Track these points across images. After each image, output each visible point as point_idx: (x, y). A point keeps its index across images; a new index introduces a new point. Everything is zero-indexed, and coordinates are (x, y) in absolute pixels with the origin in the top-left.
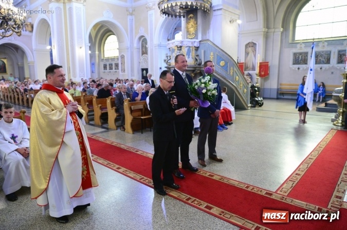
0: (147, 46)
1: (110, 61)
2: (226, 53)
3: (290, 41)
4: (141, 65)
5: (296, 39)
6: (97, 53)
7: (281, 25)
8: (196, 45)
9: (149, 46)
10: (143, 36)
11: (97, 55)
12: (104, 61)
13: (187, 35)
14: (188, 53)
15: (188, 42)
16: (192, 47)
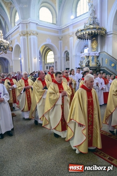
0: (69, 56)
1: (50, 64)
2: (115, 59)
4: (66, 66)
6: (43, 60)
8: (97, 55)
9: (70, 56)
10: (67, 51)
11: (43, 62)
12: (47, 65)
13: (92, 50)
14: (93, 60)
15: (92, 54)
16: (95, 56)
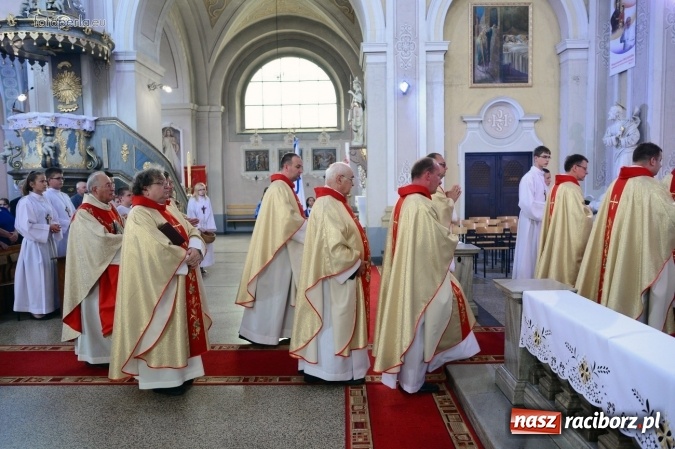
2: (153, 147)
3: (238, 131)
5: (247, 127)
7: (220, 100)
8: (87, 126)
14: (71, 144)
16: (79, 130)
